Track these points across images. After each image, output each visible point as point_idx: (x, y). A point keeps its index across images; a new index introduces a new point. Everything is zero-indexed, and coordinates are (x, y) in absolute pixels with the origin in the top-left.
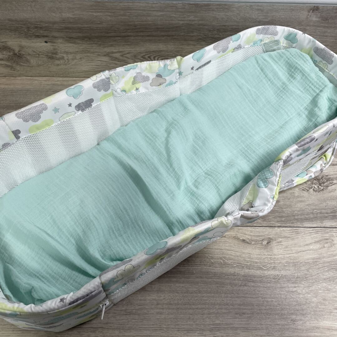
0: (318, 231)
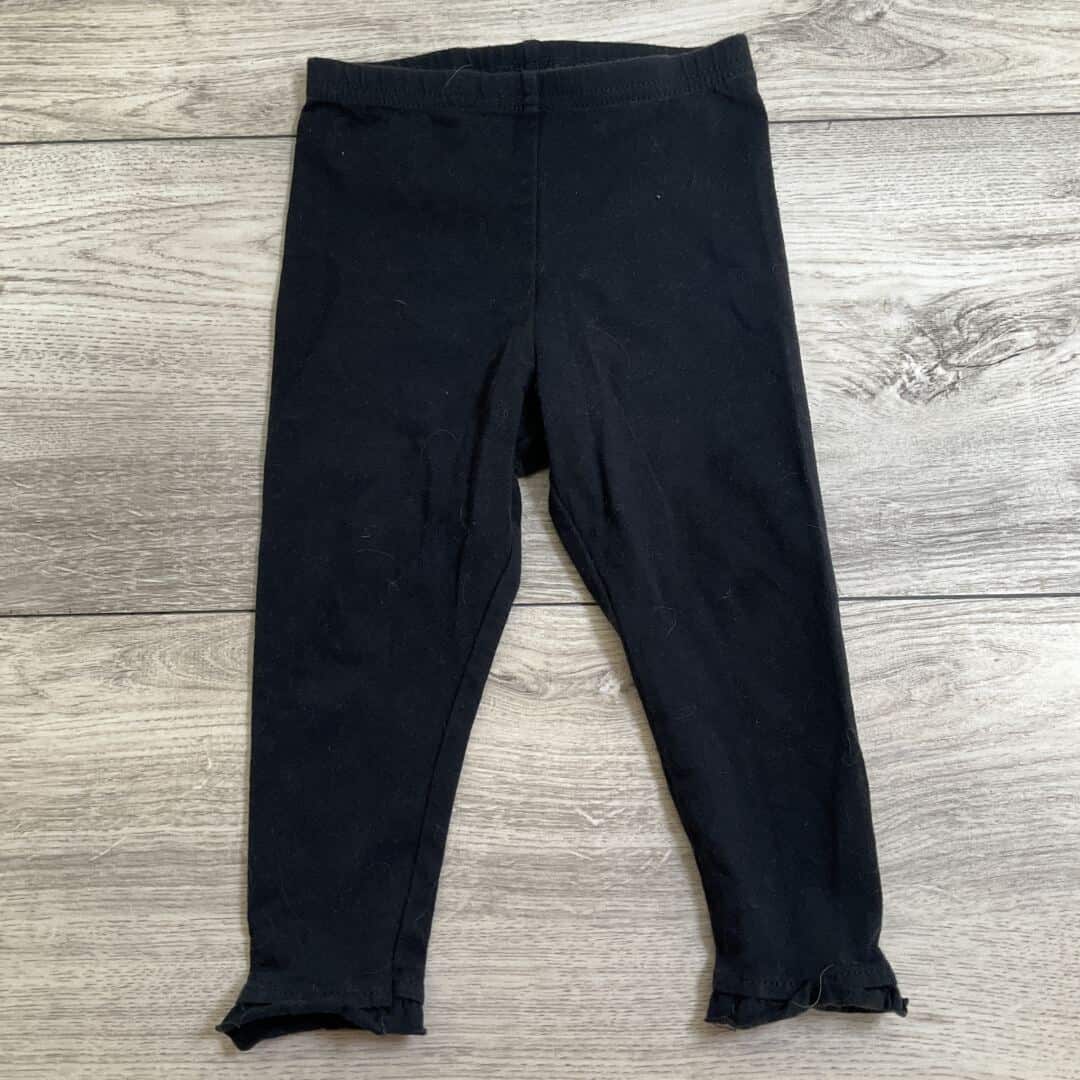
0: (889, 620)
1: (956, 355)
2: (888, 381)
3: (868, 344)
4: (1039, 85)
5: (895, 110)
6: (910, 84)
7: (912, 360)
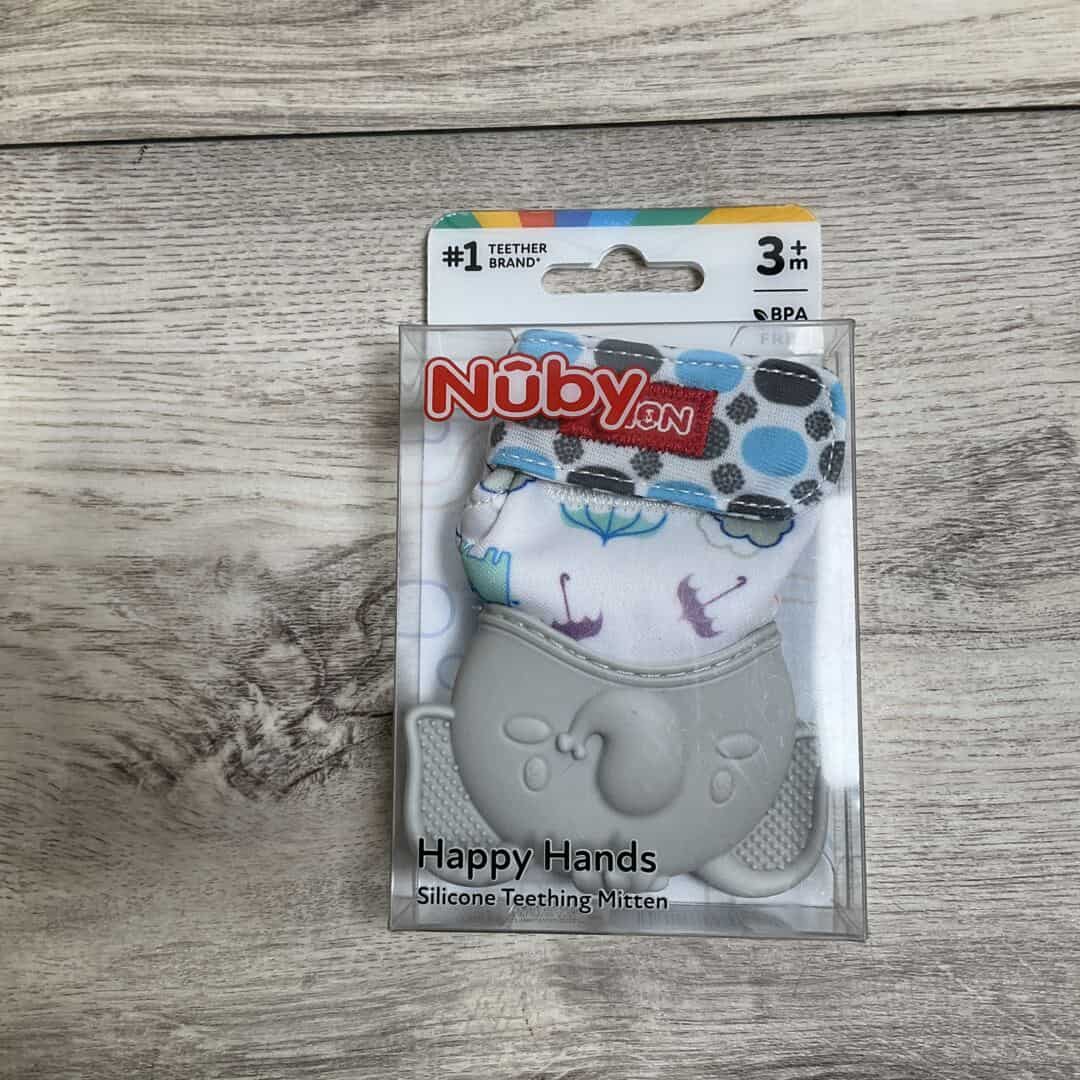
1: (352, 687)
2: (206, 746)
3: (174, 659)
4: (592, 56)
5: (282, 116)
6: (317, 56)
7: (260, 697)
